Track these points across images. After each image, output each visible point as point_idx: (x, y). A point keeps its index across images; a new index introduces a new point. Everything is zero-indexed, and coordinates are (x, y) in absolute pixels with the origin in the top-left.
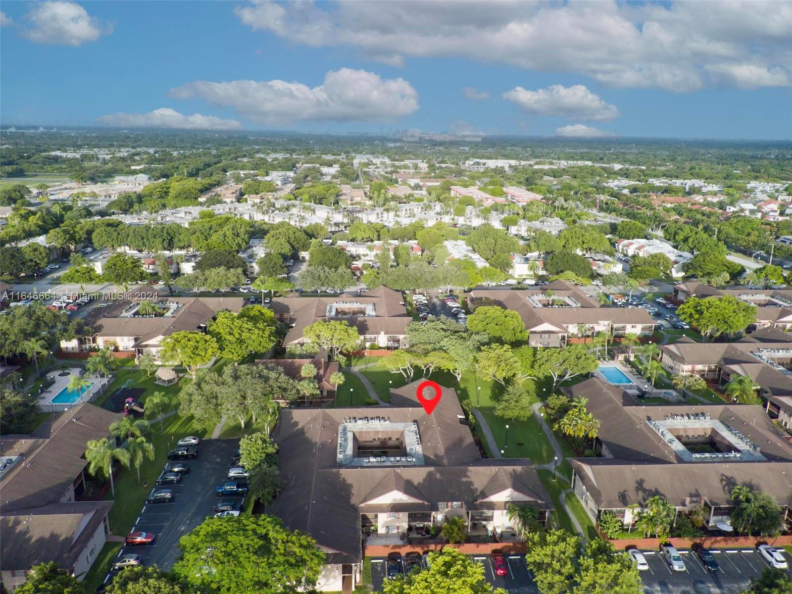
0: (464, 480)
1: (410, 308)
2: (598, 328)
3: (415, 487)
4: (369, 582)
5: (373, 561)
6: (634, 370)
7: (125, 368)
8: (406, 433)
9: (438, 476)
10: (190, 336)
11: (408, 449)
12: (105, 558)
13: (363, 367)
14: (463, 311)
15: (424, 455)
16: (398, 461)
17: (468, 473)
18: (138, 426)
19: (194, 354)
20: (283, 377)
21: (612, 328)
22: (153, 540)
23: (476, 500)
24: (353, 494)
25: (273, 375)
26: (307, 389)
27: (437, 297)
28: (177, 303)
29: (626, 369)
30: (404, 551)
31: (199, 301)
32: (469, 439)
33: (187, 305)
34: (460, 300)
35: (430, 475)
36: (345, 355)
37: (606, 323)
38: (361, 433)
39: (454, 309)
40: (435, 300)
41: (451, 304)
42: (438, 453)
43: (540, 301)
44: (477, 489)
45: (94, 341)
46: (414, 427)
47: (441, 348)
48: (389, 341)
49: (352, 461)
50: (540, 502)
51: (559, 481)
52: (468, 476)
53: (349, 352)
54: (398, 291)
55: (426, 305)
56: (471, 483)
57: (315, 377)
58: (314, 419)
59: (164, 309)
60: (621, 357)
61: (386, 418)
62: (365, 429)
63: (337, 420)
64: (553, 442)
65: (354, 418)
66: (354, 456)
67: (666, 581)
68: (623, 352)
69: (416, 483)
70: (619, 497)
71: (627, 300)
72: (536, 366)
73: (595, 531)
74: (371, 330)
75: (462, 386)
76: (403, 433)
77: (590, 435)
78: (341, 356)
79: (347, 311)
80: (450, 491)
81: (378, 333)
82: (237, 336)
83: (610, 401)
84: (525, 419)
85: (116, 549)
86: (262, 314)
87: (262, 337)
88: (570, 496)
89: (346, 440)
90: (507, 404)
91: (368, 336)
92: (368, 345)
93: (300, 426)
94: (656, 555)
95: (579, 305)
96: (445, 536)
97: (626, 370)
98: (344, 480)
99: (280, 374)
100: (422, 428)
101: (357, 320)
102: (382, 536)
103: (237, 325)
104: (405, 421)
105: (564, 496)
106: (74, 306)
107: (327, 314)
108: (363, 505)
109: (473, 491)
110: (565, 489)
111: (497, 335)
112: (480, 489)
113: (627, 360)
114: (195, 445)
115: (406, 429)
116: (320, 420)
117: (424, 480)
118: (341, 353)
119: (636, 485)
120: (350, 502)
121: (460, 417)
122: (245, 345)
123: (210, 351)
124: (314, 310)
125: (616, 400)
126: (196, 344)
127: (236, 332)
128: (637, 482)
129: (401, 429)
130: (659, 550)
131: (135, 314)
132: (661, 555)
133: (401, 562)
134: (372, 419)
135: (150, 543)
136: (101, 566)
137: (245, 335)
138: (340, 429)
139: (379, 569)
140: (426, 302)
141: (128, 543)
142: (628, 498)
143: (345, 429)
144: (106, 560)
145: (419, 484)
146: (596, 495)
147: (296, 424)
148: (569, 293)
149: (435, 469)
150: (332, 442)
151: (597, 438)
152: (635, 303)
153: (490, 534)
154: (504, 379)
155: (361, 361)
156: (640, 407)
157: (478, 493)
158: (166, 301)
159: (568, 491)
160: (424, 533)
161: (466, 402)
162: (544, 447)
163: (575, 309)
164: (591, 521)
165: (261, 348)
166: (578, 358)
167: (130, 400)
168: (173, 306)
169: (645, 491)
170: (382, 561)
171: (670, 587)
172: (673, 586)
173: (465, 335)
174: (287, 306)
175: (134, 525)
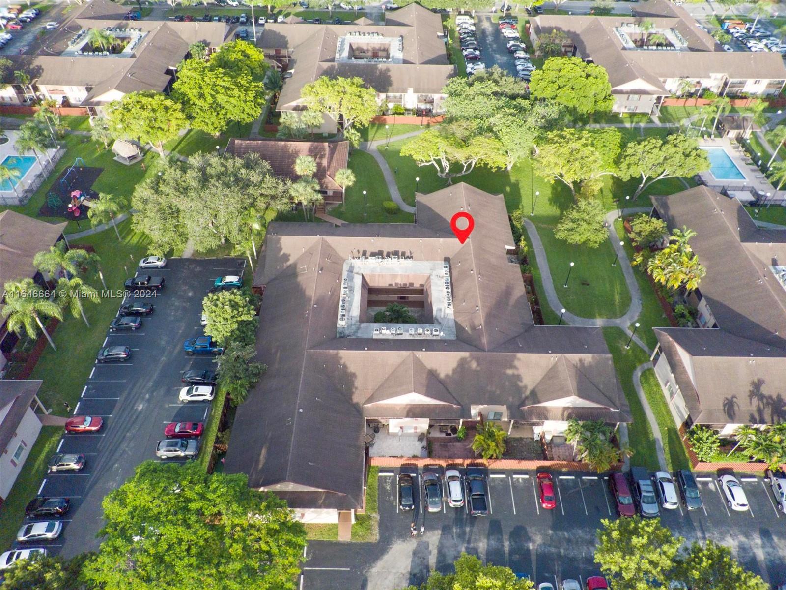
0: (510, 372)
1: (450, 42)
2: (706, 83)
3: (441, 382)
4: (373, 509)
5: (380, 474)
6: (748, 155)
7: (76, 133)
8: (434, 279)
9: (474, 365)
10: (145, 100)
11: (435, 309)
12: (40, 452)
13: (383, 142)
14: (523, 45)
15: (456, 323)
16: (420, 334)
17: (516, 363)
18: (71, 259)
19: (152, 128)
20: (269, 181)
21: (725, 84)
22: (102, 427)
23: (523, 404)
24: (356, 388)
25: (255, 177)
26: (304, 194)
27: (489, 19)
28: (140, 30)
29: (738, 154)
30: (421, 463)
31: (169, 28)
32: (520, 290)
33: (152, 35)
34: (519, 26)
35: (462, 363)
36: (358, 130)
37: (719, 75)
38: (373, 276)
39: (512, 43)
40: (486, 25)
41: (508, 32)
42: (477, 323)
43: (631, 35)
44: (526, 387)
45: (36, 89)
46: (443, 271)
47: (490, 130)
48: (419, 101)
49: (358, 329)
50: (612, 410)
51: (635, 347)
52: (515, 368)
53: (363, 126)
54: (435, 11)
55: (473, 34)
56: (518, 377)
57: (315, 175)
58: (310, 253)
59: (123, 39)
60: (733, 134)
61: (408, 254)
62: (378, 272)
63: (342, 254)
64: (631, 281)
65: (364, 253)
66: (361, 321)
67: (770, 529)
68: (738, 127)
69: (442, 375)
70: (724, 405)
71: (748, 29)
72: (624, 166)
73: (678, 437)
74: (395, 85)
75: (513, 179)
76: (429, 278)
77: (688, 287)
78: (353, 131)
79: (365, 48)
80: (489, 388)
81: (405, 91)
82: (210, 99)
83: (723, 230)
84: (597, 246)
85: (55, 438)
86: (247, 56)
87: (245, 102)
88: (648, 374)
89: (351, 289)
90: (575, 226)
91: (390, 94)
92: (391, 105)
93: (291, 261)
94: (758, 483)
95: (686, 44)
96: (477, 448)
97: (736, 154)
98: (345, 366)
99: (264, 176)
100: (455, 273)
101: (377, 68)
102: (395, 435)
103: (208, 81)
104: (434, 259)
105: (639, 374)
106: (16, 23)
107: (337, 56)
108: (369, 405)
109: (519, 390)
110: (641, 362)
111: (571, 105)
112: (530, 388)
113: (740, 140)
114: (162, 268)
115: (435, 273)
116: (317, 258)
117: (454, 371)
118: (353, 126)
119: (751, 388)
120: (351, 399)
121: (508, 247)
122: (223, 111)
123: (174, 122)
124: (319, 48)
125: (731, 228)
126: (152, 114)
127: (207, 91)
128: (753, 383)
129: (427, 272)
130: (764, 475)
131: (84, 49)
132: (765, 483)
133: (417, 477)
134: (388, 255)
135: (97, 431)
136: (36, 467)
137: (221, 98)
138: (346, 268)
139: (388, 488)
140: (473, 28)
141: (69, 432)
142: (736, 408)
143: (351, 270)
144: (43, 456)
145: (447, 376)
146: (691, 397)
147: (286, 257)
148: (672, 22)
149: (471, 356)
150: (332, 295)
151: (697, 289)
152: (758, 34)
153: (536, 438)
154: (574, 183)
155: (380, 131)
156: (766, 244)
157: (528, 393)
158: (126, 26)
159: (646, 366)
160: (449, 431)
161: (516, 214)
162: (618, 289)
163: (679, 53)
164: (673, 421)
165: (245, 116)
166: (687, 156)
167: (76, 193)
168: (135, 35)
169: (762, 397)
170: (392, 474)
171: (775, 539)
172: (779, 539)
173: (525, 103)
174: (284, 37)
175: (80, 399)
